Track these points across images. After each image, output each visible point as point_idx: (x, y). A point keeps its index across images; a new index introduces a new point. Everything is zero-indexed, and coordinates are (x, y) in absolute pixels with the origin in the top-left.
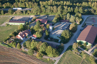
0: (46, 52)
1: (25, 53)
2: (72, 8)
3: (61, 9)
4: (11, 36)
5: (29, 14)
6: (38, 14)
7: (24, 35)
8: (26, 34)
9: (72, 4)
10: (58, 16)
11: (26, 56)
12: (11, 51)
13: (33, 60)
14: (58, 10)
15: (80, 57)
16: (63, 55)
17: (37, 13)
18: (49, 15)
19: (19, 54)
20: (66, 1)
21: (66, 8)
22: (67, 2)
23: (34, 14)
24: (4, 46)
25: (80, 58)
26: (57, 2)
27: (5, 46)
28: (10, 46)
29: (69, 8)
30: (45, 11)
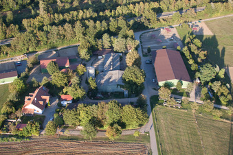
0: (123, 121)
1: (72, 139)
2: (104, 22)
3: (82, 27)
4: (8, 114)
5: (7, 54)
6: (31, 50)
7: (41, 103)
8: (44, 97)
9: (96, 15)
10: (88, 44)
11: (82, 145)
12: (37, 147)
13: (102, 148)
14: (75, 33)
15: (186, 111)
16: (154, 119)
17: (28, 49)
18: (56, 47)
19: (60, 146)
20: (82, 10)
21: (90, 23)
22: (85, 10)
23: (21, 51)
24: (6, 142)
25: (186, 114)
26: (63, 15)
27: (8, 141)
28: (23, 137)
29: (98, 22)
30: (45, 39)
